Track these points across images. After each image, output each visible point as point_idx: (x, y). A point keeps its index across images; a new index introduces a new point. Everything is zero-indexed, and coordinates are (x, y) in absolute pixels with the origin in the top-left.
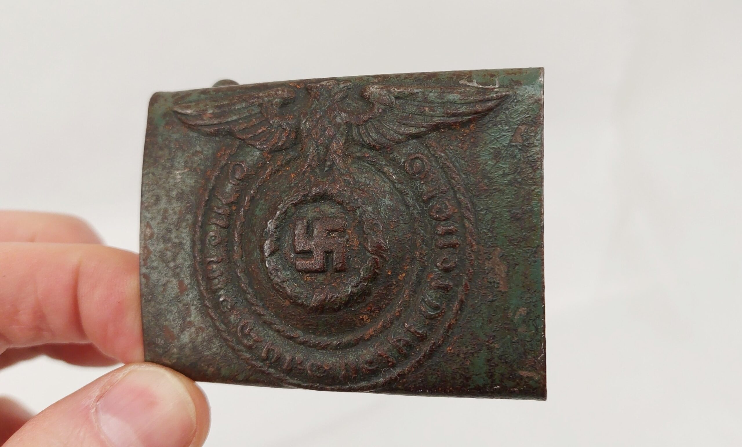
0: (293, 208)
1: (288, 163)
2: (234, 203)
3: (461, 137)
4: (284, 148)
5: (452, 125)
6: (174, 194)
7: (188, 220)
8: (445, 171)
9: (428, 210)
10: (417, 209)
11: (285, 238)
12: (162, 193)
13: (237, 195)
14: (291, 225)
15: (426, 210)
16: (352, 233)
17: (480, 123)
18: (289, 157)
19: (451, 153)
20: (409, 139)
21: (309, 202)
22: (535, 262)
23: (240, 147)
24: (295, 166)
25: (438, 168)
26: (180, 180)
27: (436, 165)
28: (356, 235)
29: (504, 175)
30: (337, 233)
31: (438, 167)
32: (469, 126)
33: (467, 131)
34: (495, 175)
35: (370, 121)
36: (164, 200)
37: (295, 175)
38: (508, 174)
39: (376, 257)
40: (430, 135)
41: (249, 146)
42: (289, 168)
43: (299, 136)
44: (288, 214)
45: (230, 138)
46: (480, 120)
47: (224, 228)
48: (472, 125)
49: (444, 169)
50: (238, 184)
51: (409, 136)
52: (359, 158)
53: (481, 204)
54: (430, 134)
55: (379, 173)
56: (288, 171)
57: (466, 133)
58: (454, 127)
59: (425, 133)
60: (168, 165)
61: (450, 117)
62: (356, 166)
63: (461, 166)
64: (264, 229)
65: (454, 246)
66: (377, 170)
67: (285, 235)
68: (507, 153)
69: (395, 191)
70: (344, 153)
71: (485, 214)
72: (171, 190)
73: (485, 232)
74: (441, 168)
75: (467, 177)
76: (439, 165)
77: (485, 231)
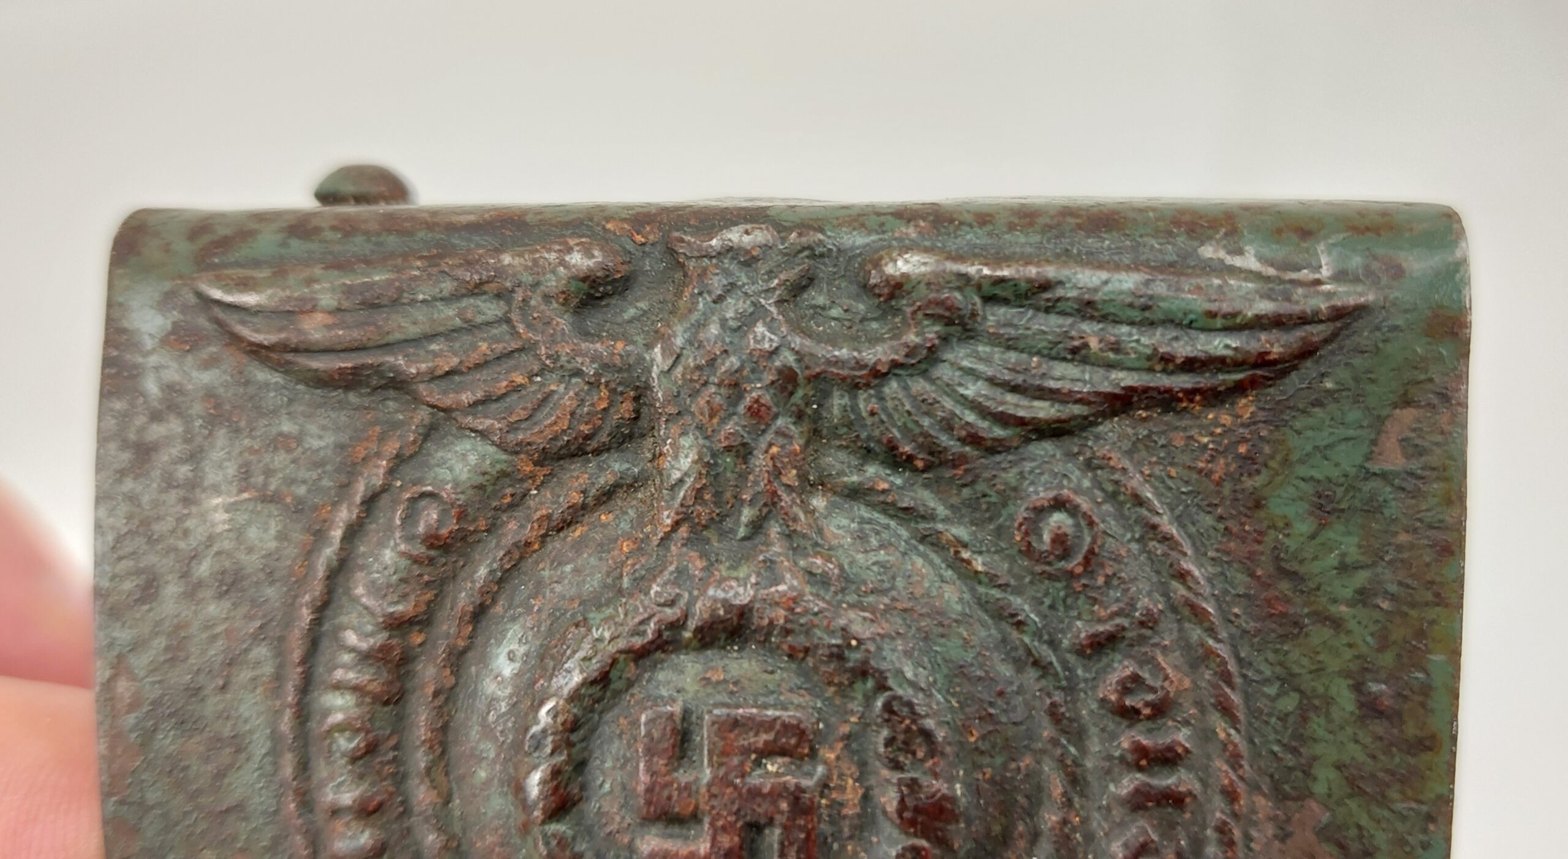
0: (632, 664)
1: (607, 496)
2: (419, 623)
3: (1205, 440)
4: (589, 449)
5: (1180, 400)
6: (204, 569)
7: (258, 663)
8: (1149, 552)
9: (1094, 679)
10: (1056, 675)
11: (603, 762)
12: (164, 564)
13: (429, 596)
14: (622, 720)
15: (1086, 681)
16: (838, 758)
17: (1269, 394)
18: (605, 479)
19: (1170, 489)
20: (1028, 441)
21: (687, 647)
22: (1425, 846)
23: (429, 432)
24: (631, 512)
25: (1129, 541)
26: (227, 527)
27: (1121, 531)
28: (854, 768)
29: (1344, 568)
30: (787, 759)
31: (1129, 536)
32: (1232, 404)
33: (1226, 419)
34: (1316, 567)
35: (895, 375)
36: (172, 589)
37: (632, 546)
38: (1358, 567)
39: (924, 843)
40: (1101, 428)
41: (467, 433)
42: (611, 516)
43: (645, 410)
44: (612, 686)
45: (395, 399)
46: (1270, 386)
47: (386, 703)
48: (1244, 401)
49: (1145, 545)
50: (431, 561)
51: (1030, 431)
52: (855, 493)
53: (1266, 660)
54: (1101, 423)
55: (921, 548)
56: (604, 526)
57: (1224, 425)
58: (1184, 405)
59: (1085, 424)
60: (184, 471)
61: (1172, 373)
62: (845, 522)
63: (1202, 534)
64: (527, 730)
65: (1175, 800)
66: (914, 537)
67: (603, 754)
68: (1353, 497)
69: (980, 613)
70: (803, 477)
71: (1278, 696)
72: (195, 557)
73: (1274, 754)
74: (1138, 541)
75: (1222, 574)
76: (1130, 528)
77: (1276, 748)
